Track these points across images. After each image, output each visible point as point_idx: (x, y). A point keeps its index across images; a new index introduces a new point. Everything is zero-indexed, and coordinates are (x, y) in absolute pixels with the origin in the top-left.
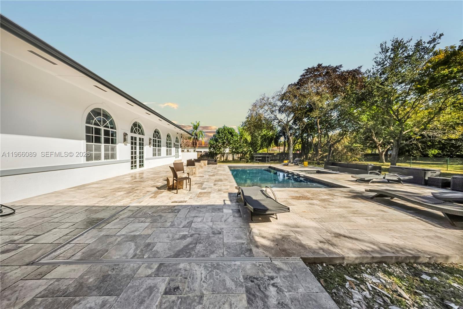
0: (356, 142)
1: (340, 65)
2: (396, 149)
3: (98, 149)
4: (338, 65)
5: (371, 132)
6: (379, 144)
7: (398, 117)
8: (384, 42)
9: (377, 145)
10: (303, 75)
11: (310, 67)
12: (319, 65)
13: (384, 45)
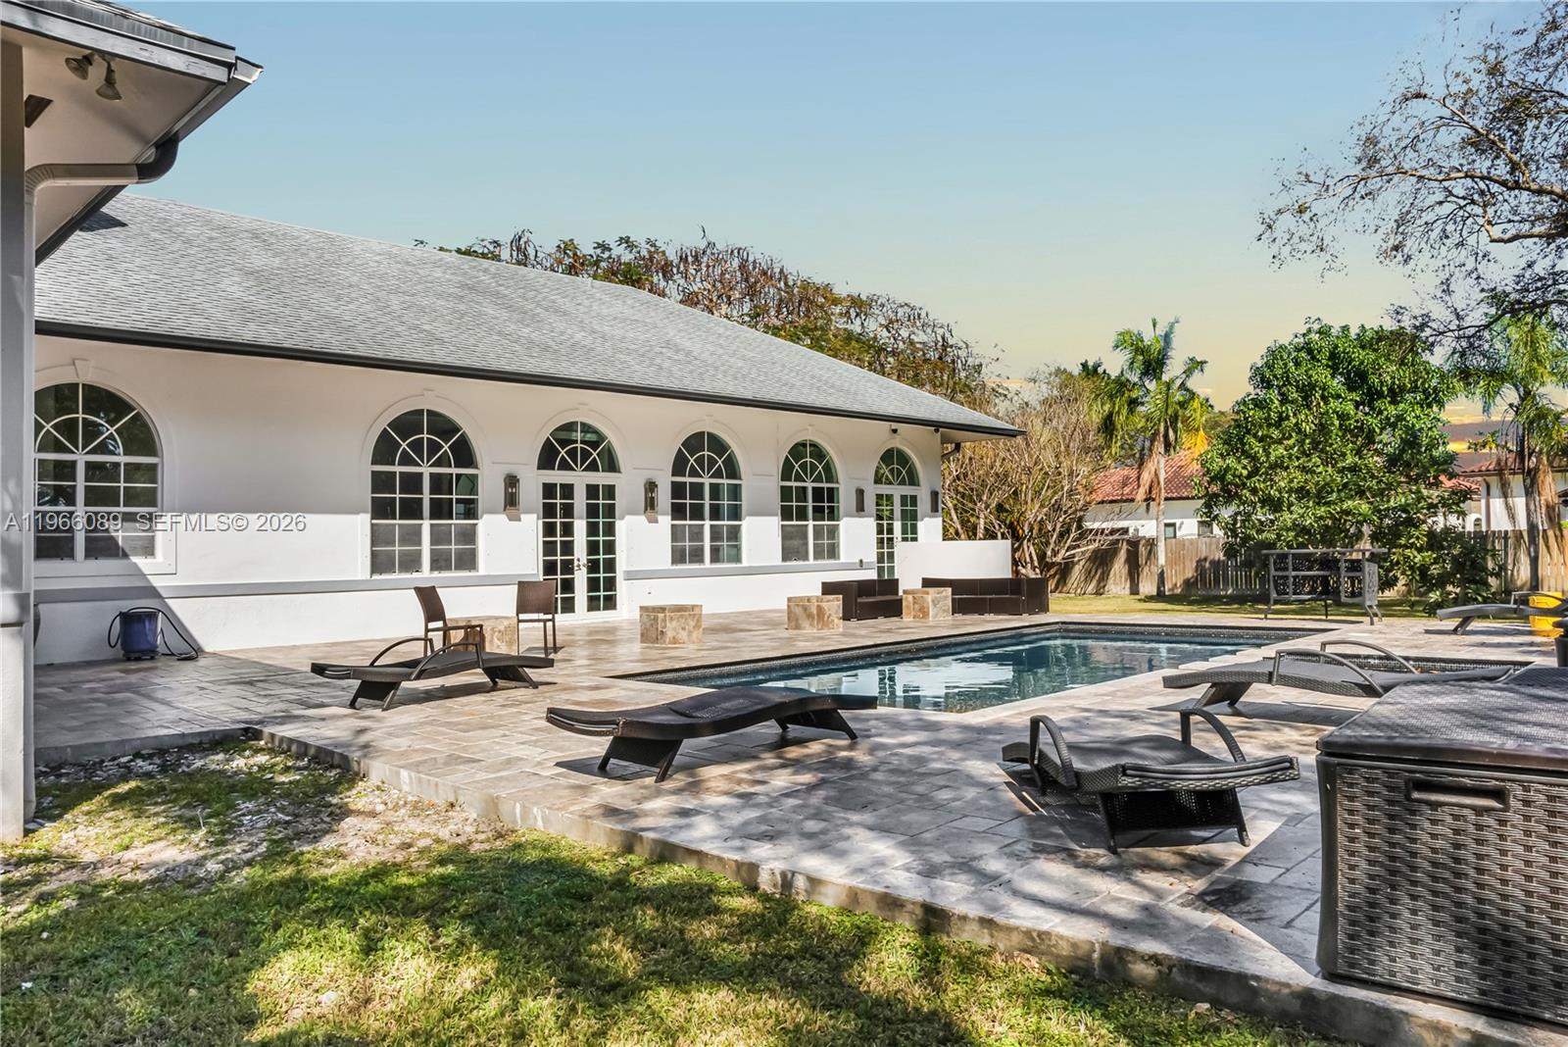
3: (414, 537)
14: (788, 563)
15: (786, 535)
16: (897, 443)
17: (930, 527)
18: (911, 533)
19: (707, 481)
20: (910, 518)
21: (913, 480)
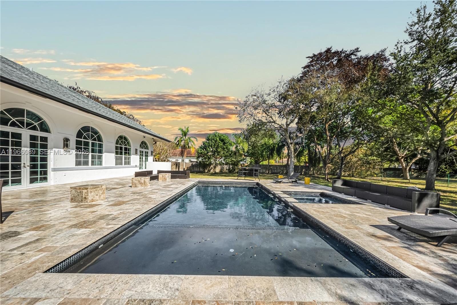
0: (372, 154)
1: (356, 49)
2: (434, 164)
4: (353, 48)
5: (392, 142)
6: (403, 157)
7: (437, 119)
8: (423, 7)
9: (400, 158)
10: (307, 66)
11: (316, 54)
12: (328, 50)
13: (422, 11)
14: (117, 166)
15: (117, 159)
16: (145, 140)
17: (150, 158)
18: (146, 160)
19: (90, 141)
20: (147, 156)
21: (147, 148)
